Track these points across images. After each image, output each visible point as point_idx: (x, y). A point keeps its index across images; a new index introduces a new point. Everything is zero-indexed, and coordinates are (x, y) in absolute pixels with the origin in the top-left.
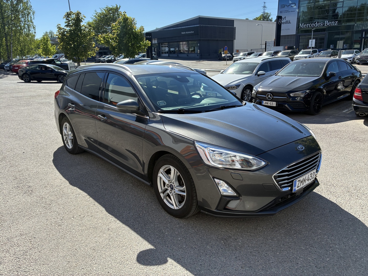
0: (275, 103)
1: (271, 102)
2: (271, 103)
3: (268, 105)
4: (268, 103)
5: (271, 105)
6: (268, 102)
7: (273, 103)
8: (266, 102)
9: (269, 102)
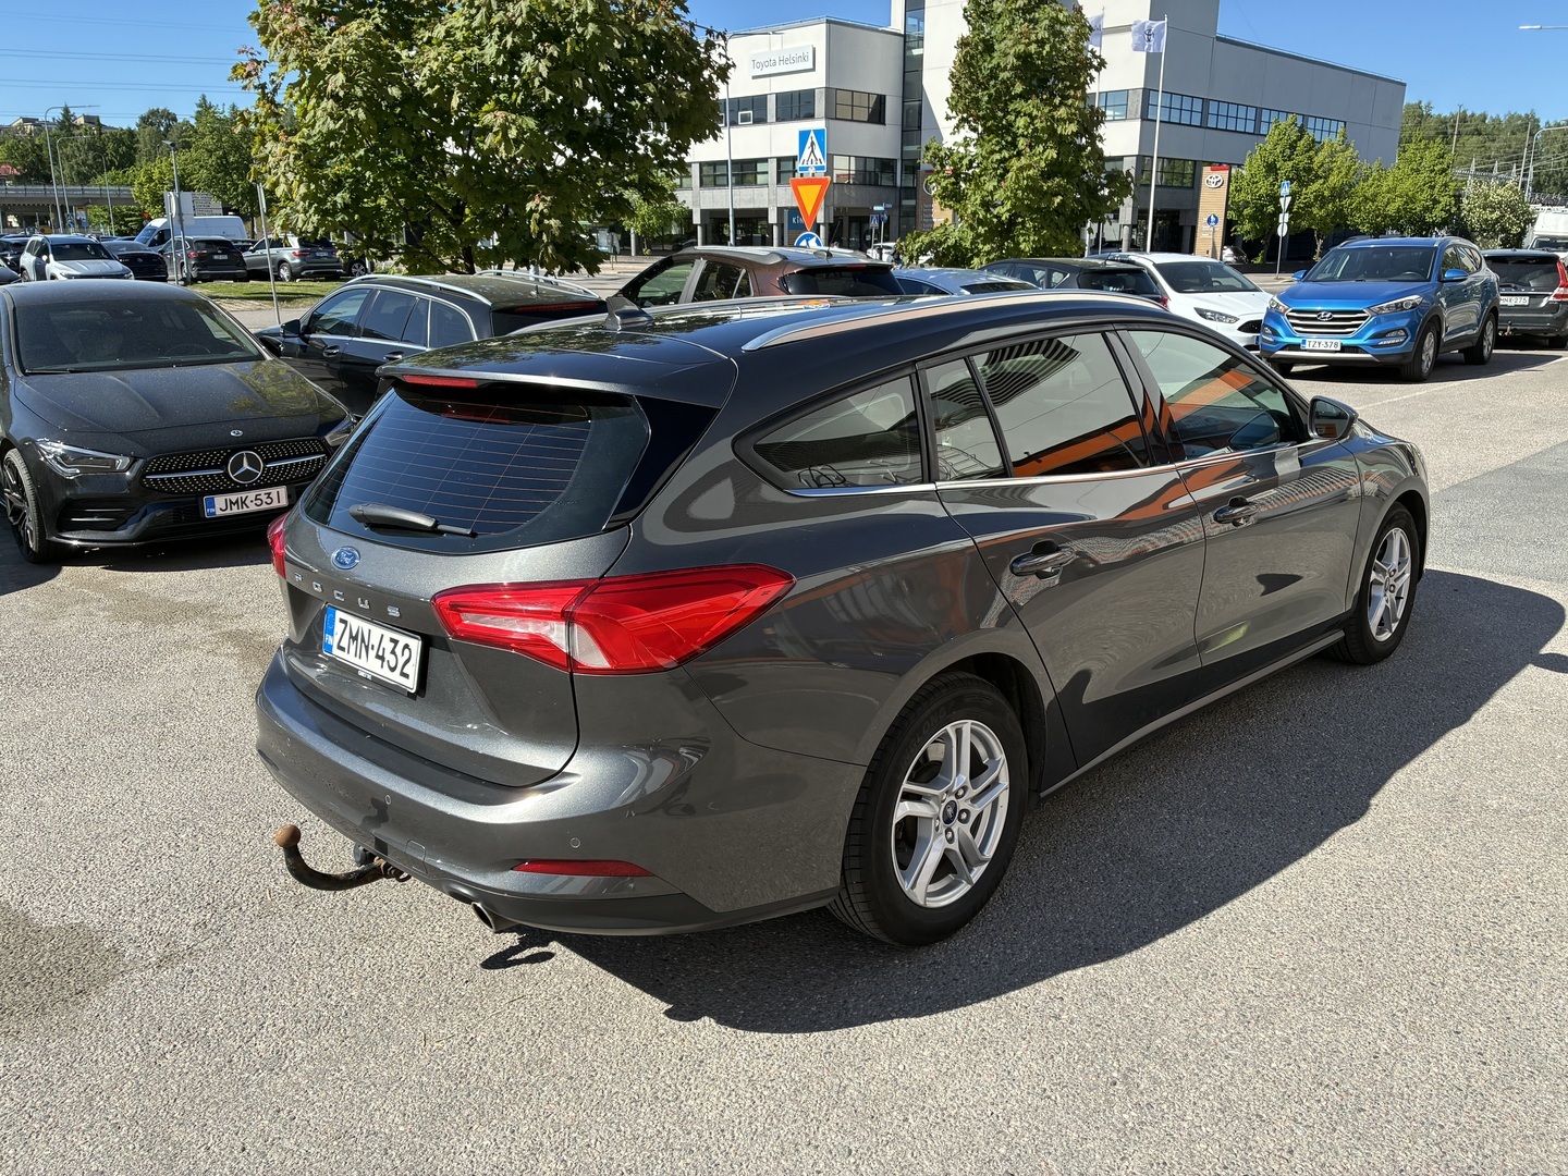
0: (283, 490)
1: (262, 492)
2: (264, 497)
3: (245, 509)
4: (248, 502)
5: (264, 506)
6: (243, 495)
7: (274, 496)
8: (234, 497)
9: (252, 495)
